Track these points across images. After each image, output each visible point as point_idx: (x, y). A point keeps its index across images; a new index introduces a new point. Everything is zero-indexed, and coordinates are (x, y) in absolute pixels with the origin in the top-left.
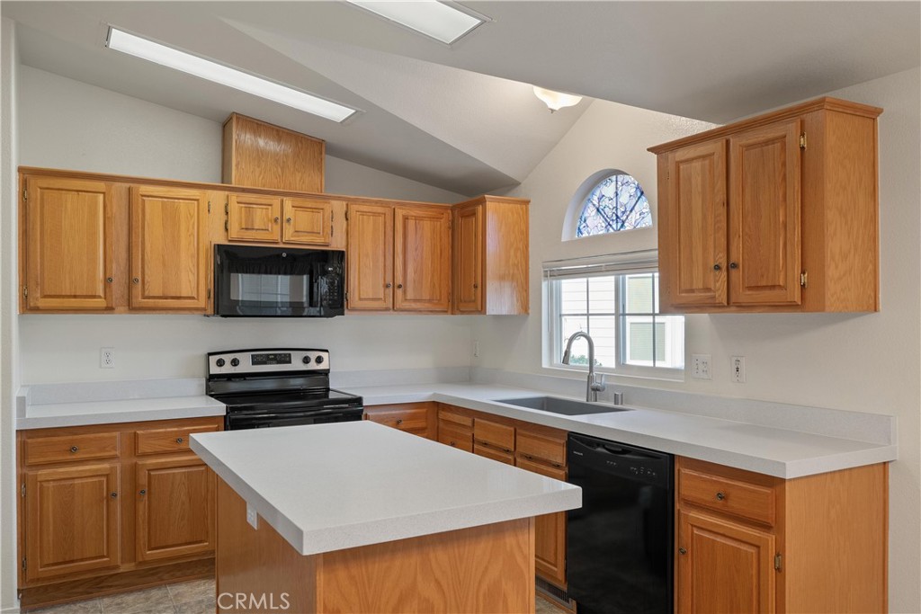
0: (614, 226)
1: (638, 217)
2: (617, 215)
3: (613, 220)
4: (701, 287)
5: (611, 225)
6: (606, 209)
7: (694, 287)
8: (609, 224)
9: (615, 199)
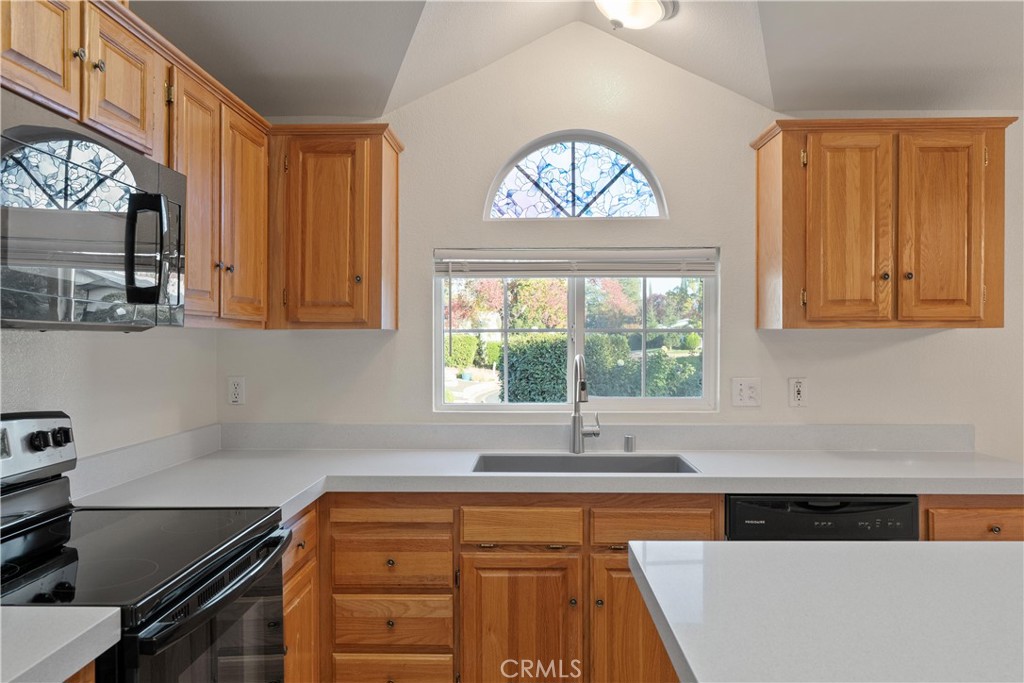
0: (569, 210)
1: (615, 201)
2: (574, 195)
3: (567, 201)
4: (857, 296)
5: (562, 209)
6: (555, 185)
7: (848, 296)
8: (559, 206)
9: (570, 173)
